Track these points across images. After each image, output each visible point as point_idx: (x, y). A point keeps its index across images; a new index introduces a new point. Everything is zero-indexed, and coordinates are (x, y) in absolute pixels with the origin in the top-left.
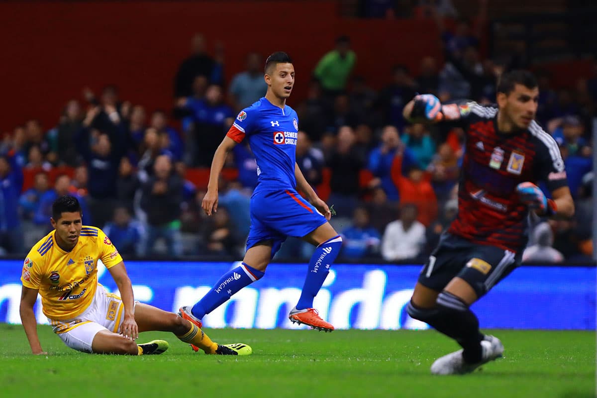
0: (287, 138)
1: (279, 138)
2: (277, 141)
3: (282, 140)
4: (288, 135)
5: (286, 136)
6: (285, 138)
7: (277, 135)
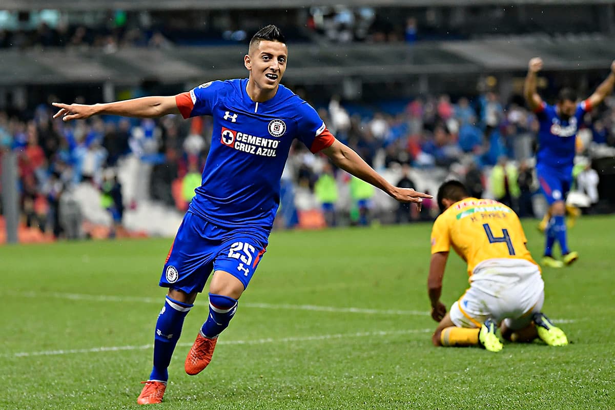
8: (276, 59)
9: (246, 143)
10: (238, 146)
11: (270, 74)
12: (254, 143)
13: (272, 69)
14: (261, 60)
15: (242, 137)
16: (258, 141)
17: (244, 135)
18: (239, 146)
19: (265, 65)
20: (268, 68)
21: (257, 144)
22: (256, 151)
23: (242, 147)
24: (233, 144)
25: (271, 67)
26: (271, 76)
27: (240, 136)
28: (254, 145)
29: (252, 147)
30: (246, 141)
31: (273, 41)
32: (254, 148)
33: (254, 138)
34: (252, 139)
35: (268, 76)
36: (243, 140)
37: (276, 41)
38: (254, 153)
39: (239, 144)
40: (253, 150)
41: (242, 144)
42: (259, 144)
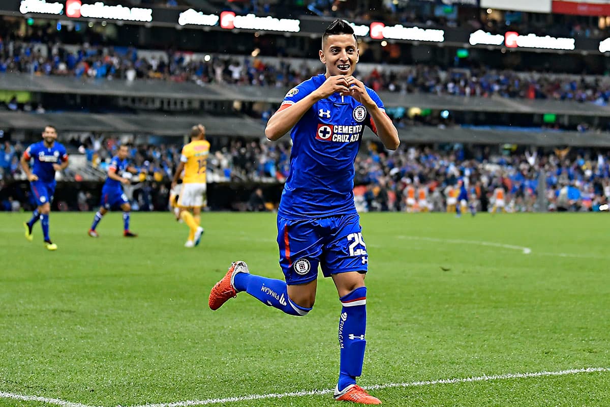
0: (337, 134)
1: (325, 132)
2: (321, 135)
3: (328, 136)
4: (340, 129)
5: (335, 132)
6: (333, 133)
7: (322, 129)
8: (344, 50)
9: (341, 134)
10: (335, 138)
11: (342, 65)
12: (347, 132)
13: (342, 61)
14: (331, 53)
15: (338, 129)
16: (350, 129)
17: (340, 127)
18: (337, 138)
19: (335, 57)
20: (338, 59)
21: (350, 132)
22: (349, 139)
23: (339, 138)
24: (331, 137)
25: (341, 59)
26: (342, 66)
27: (336, 129)
28: (348, 134)
29: (346, 136)
30: (341, 132)
31: (338, 34)
32: (348, 136)
33: (347, 127)
34: (345, 129)
35: (339, 68)
36: (340, 132)
37: (342, 33)
38: (348, 141)
39: (336, 136)
40: (347, 138)
41: (339, 135)
42: (352, 132)
